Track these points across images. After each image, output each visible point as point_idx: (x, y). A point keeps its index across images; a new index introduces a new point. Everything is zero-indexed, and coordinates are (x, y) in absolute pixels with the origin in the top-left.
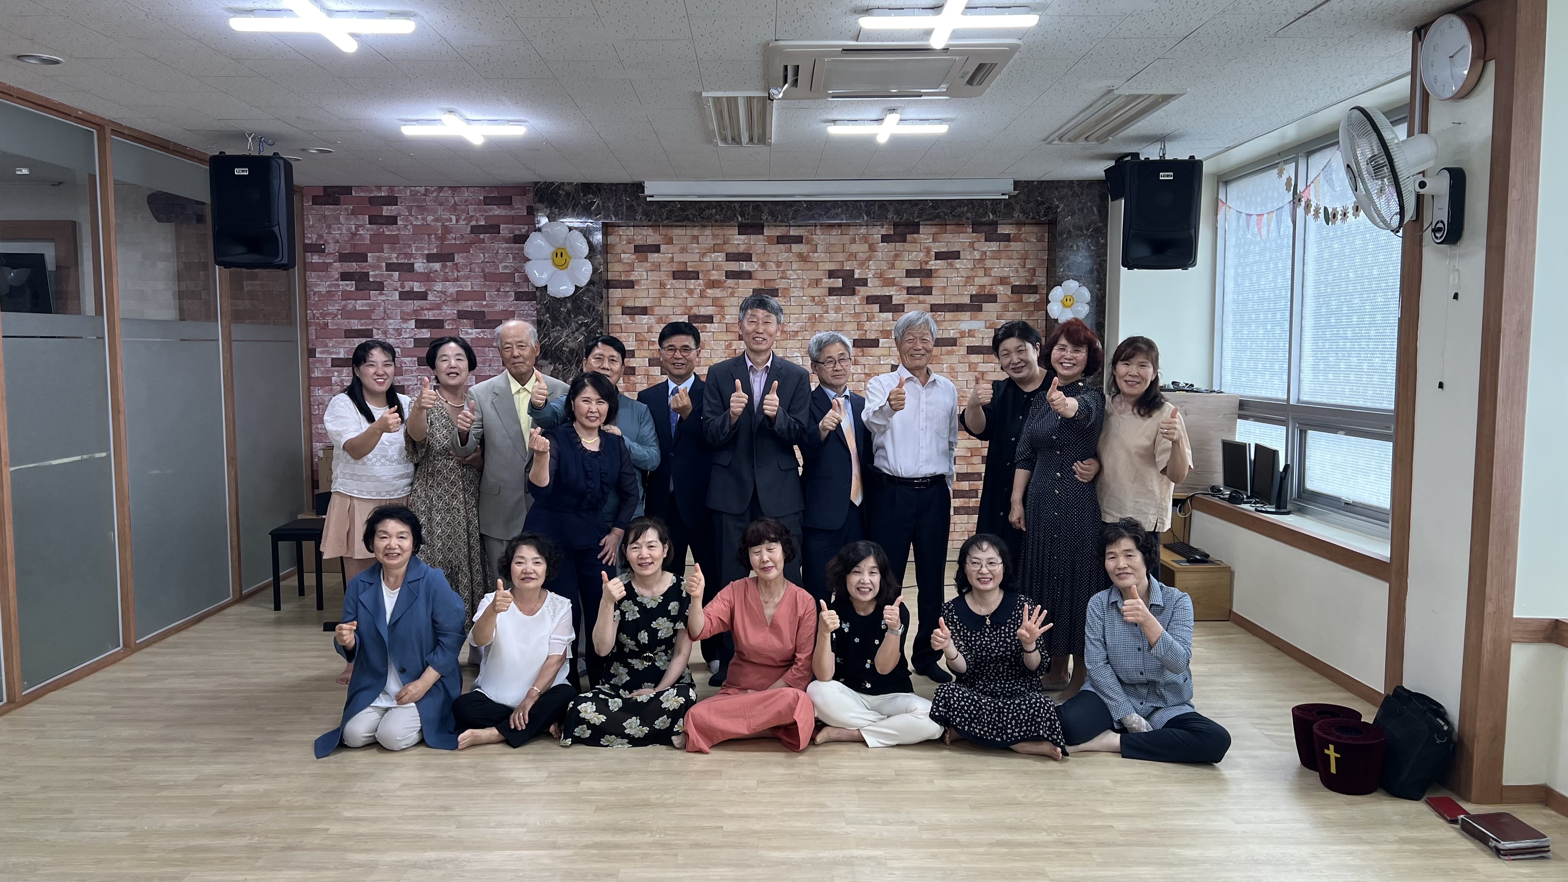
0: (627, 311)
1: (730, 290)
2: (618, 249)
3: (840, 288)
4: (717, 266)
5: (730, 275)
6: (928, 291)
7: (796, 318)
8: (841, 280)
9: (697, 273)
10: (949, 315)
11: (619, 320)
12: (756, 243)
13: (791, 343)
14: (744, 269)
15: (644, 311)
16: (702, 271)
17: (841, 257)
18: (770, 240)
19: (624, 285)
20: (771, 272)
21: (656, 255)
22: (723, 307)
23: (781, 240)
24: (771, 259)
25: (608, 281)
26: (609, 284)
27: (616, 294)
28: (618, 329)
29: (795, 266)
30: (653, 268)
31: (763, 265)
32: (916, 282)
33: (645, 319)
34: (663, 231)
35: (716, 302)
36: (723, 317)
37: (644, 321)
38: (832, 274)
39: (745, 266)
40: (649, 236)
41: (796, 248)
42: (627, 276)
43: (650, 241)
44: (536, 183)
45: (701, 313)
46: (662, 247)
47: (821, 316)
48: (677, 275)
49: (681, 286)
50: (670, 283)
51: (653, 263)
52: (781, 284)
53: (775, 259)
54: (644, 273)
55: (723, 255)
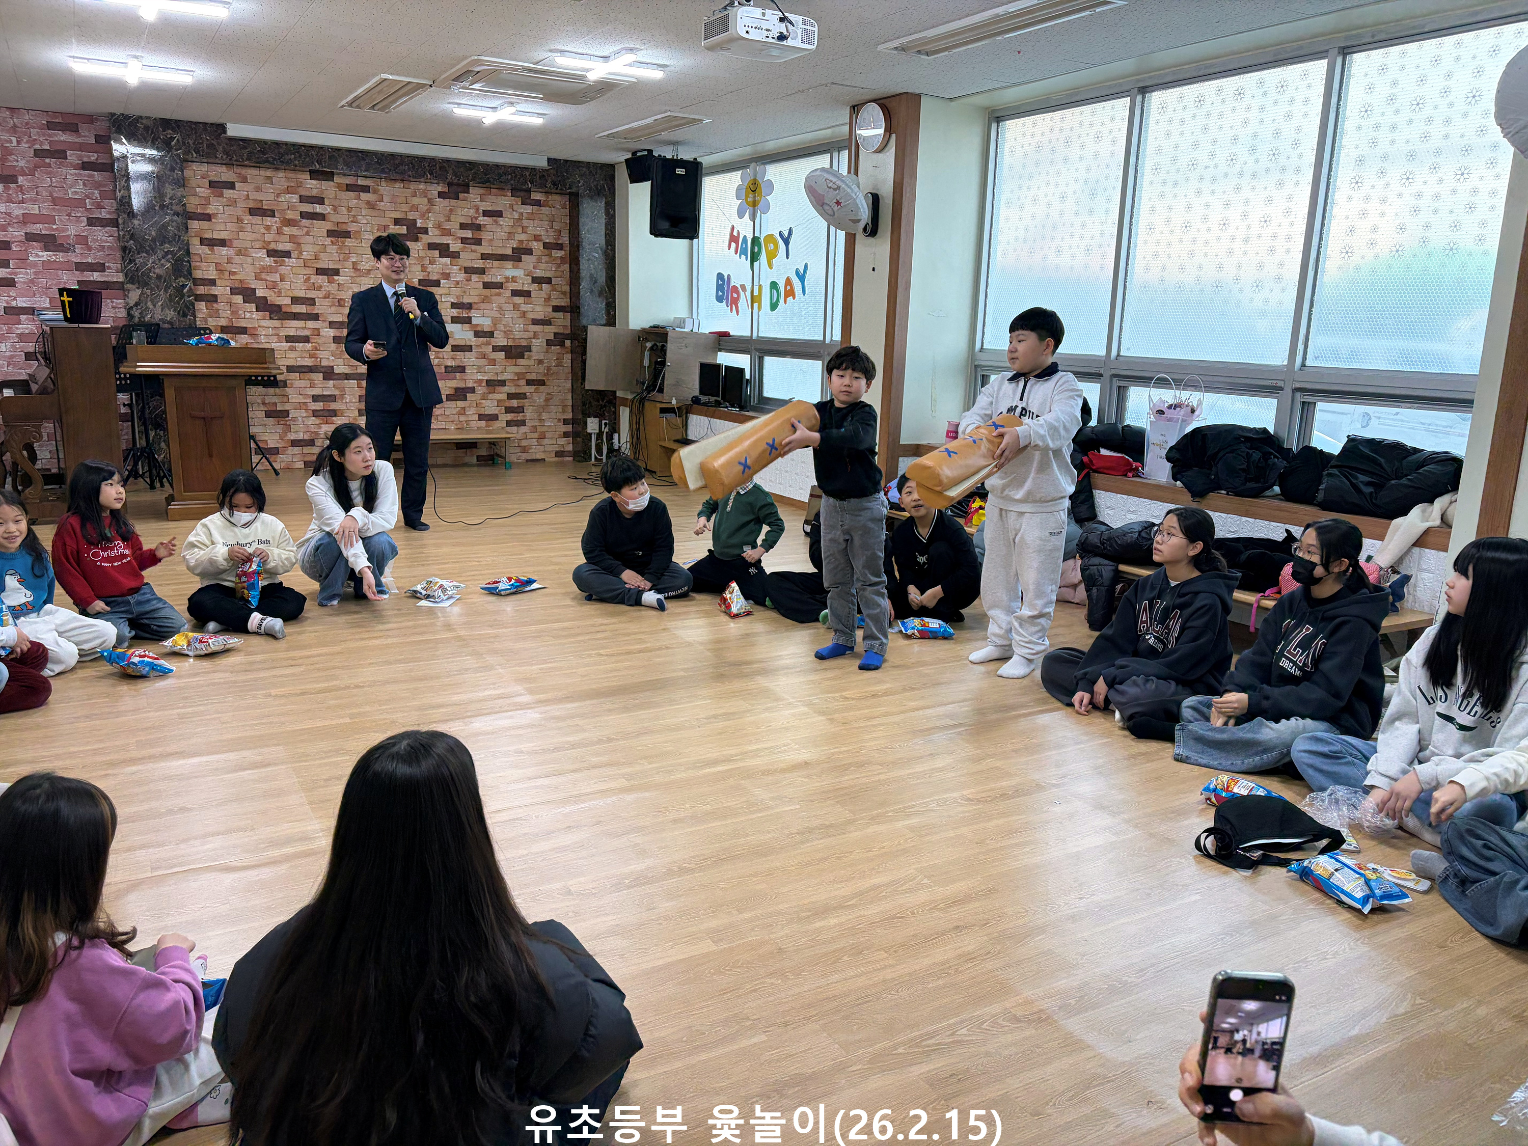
0: (206, 242)
1: (305, 229)
2: (193, 183)
4: (292, 206)
6: (478, 242)
8: (405, 227)
9: (273, 211)
10: (496, 263)
11: (198, 249)
12: (328, 188)
14: (318, 211)
15: (223, 243)
16: (278, 210)
17: (404, 207)
18: (340, 187)
19: (202, 217)
20: (343, 216)
21: (231, 191)
22: (299, 244)
23: (349, 188)
24: (341, 204)
25: (187, 213)
26: (187, 216)
27: (194, 225)
28: (197, 258)
29: (363, 212)
30: (229, 203)
31: (335, 209)
32: (468, 234)
33: (224, 251)
34: (237, 169)
35: (292, 239)
36: (300, 253)
37: (224, 253)
39: (319, 209)
40: (224, 173)
41: (364, 196)
42: (204, 210)
43: (224, 179)
44: (113, 115)
45: (279, 249)
46: (237, 185)
48: (253, 212)
49: (258, 222)
50: (247, 218)
51: (229, 199)
52: (352, 228)
53: (345, 205)
54: (221, 208)
55: (297, 196)
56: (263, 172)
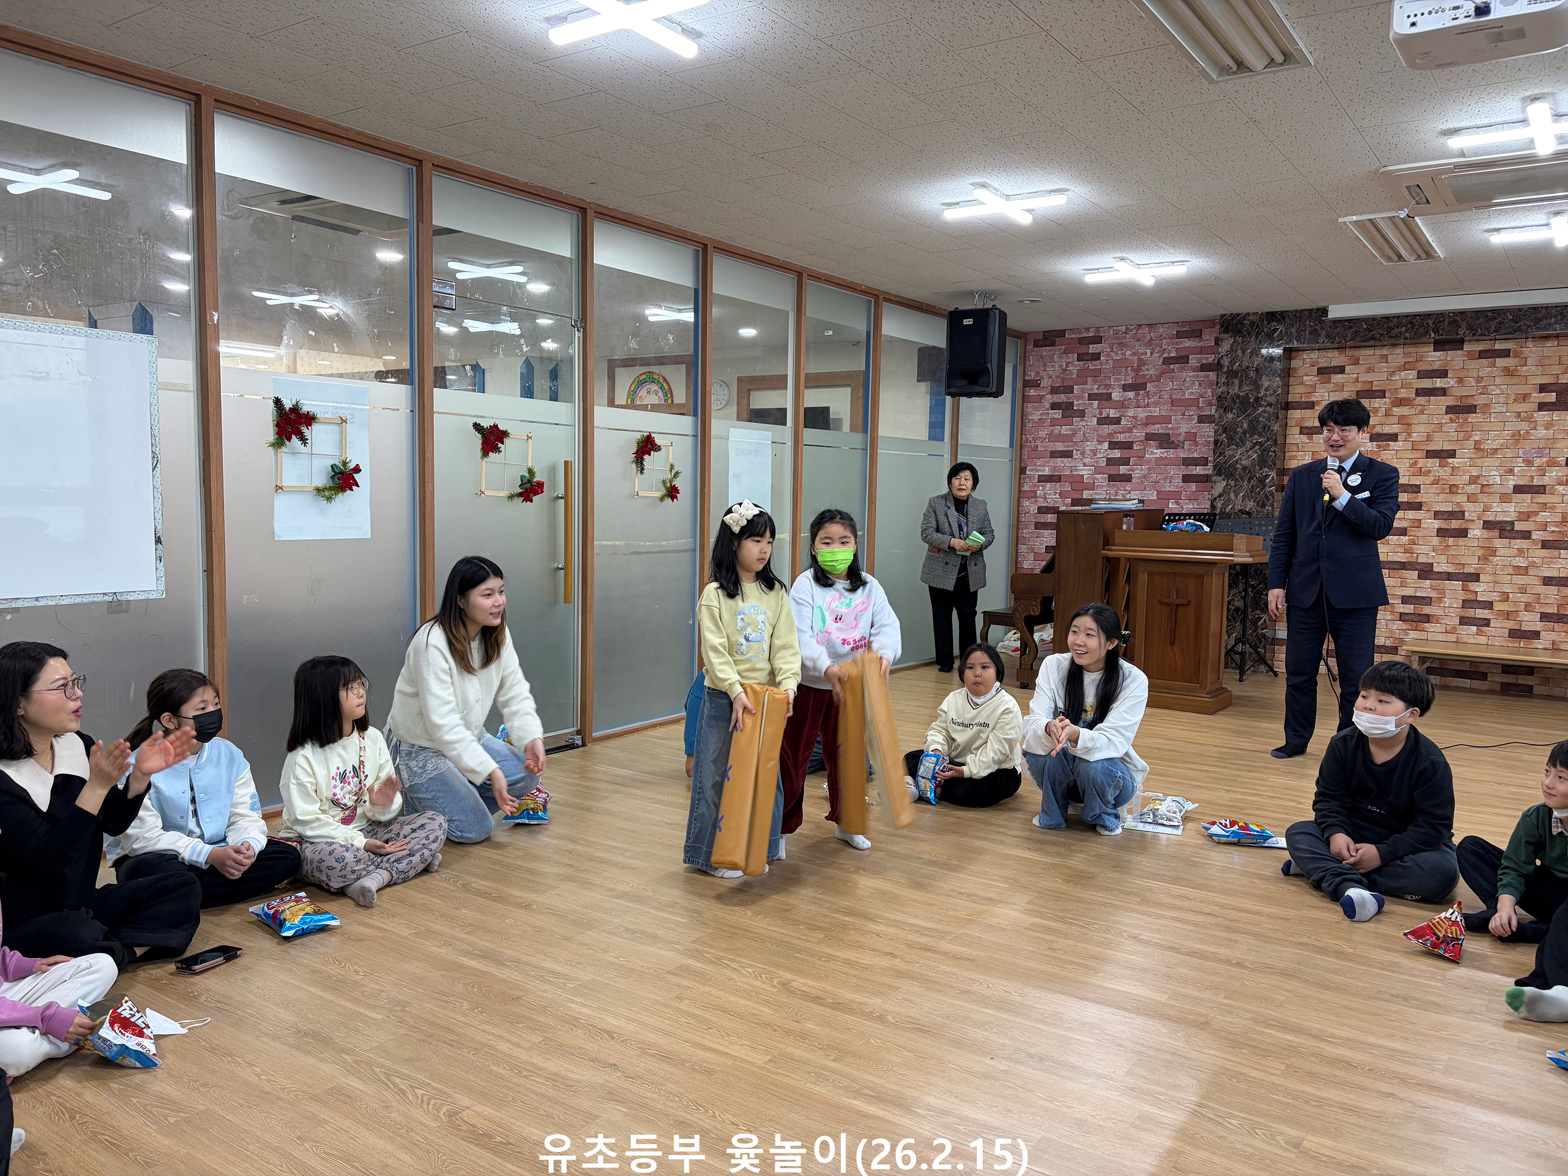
0: (1305, 431)
1: (1420, 408)
2: (1300, 372)
3: (1553, 403)
4: (1407, 384)
5: (1420, 392)
7: (1496, 435)
8: (1554, 394)
9: (1384, 392)
11: (1296, 439)
12: (1454, 358)
13: (1488, 461)
14: (1438, 385)
16: (1389, 390)
17: (1557, 370)
18: (1471, 356)
19: (1303, 406)
20: (1470, 388)
21: (1340, 376)
22: (1409, 425)
23: (1482, 355)
24: (1470, 374)
25: (1287, 403)
26: (1287, 406)
27: (1295, 414)
29: (1498, 381)
30: (1336, 389)
31: (1460, 381)
34: (1349, 352)
35: (1402, 420)
36: (1409, 435)
38: (1543, 388)
39: (1439, 383)
40: (1334, 358)
41: (1501, 362)
42: (1308, 397)
43: (1334, 364)
44: (1224, 316)
45: (1385, 432)
46: (1347, 368)
47: (1527, 433)
51: (1336, 384)
52: (1480, 400)
53: (1475, 375)
54: (1326, 394)
55: (1415, 373)
56: (1378, 352)
